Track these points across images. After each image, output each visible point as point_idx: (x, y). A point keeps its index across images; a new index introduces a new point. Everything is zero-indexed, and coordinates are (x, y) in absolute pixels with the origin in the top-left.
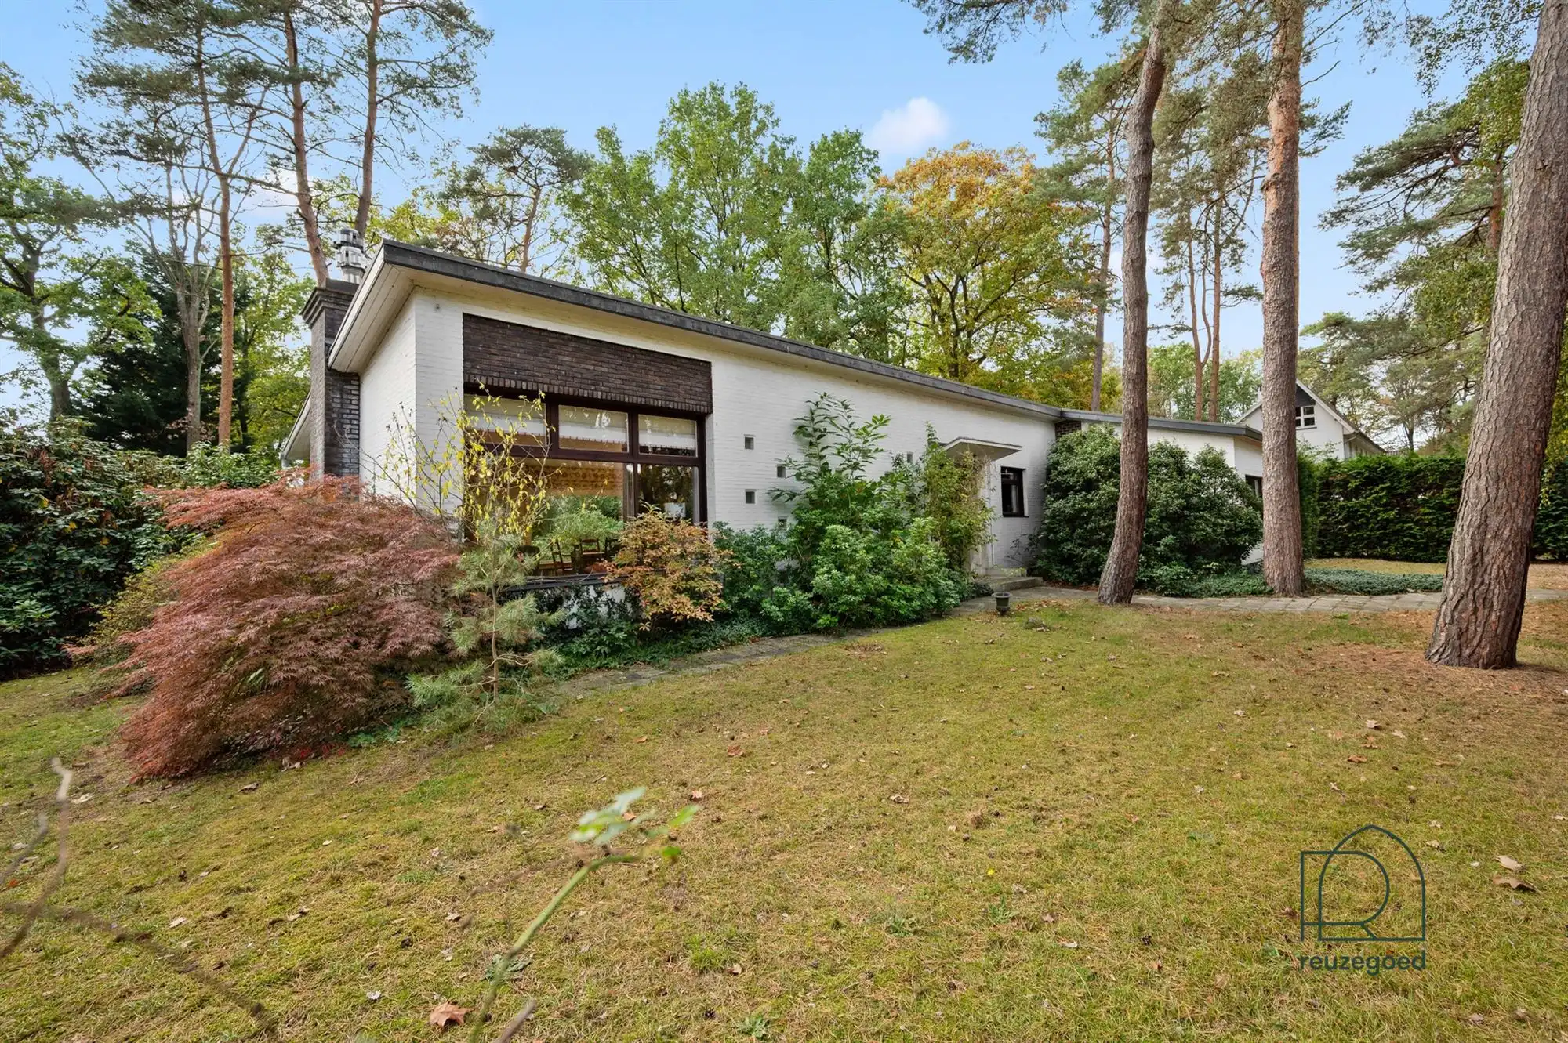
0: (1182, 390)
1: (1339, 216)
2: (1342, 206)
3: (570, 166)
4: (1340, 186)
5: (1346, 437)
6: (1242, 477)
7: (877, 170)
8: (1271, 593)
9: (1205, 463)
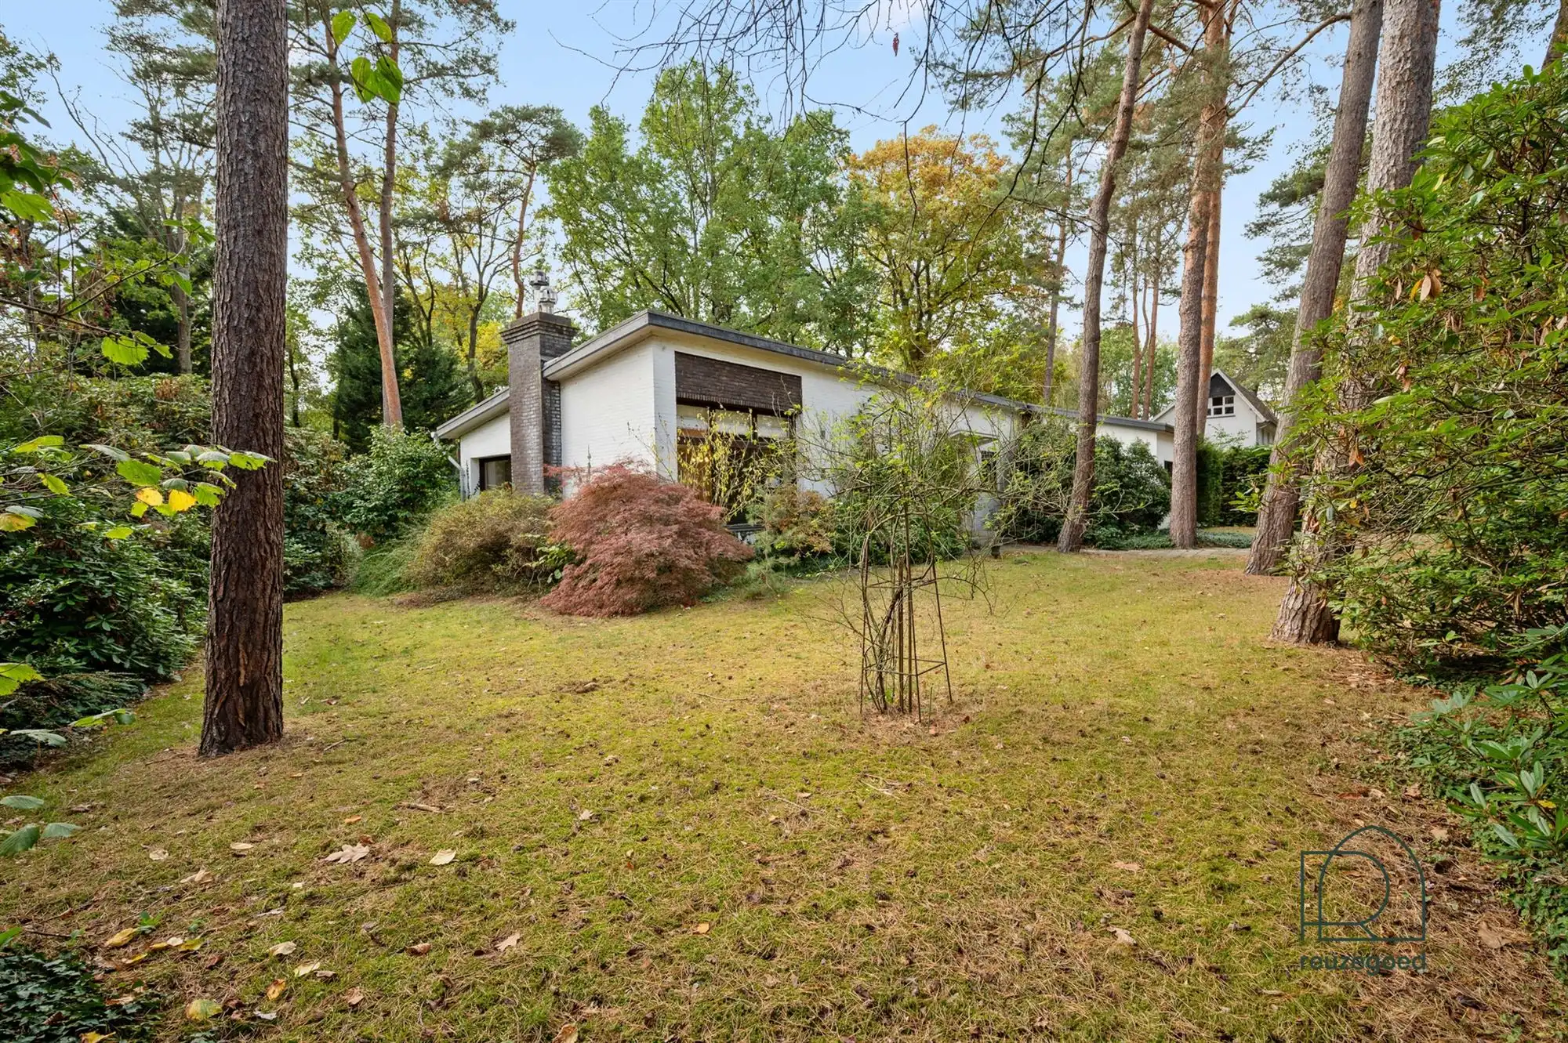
0: (1123, 372)
1: (1260, 228)
2: (1264, 219)
3: (561, 142)
4: (1263, 203)
5: (1258, 425)
6: (1161, 463)
7: (847, 150)
8: (1174, 546)
9: (1135, 452)
